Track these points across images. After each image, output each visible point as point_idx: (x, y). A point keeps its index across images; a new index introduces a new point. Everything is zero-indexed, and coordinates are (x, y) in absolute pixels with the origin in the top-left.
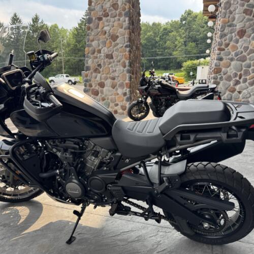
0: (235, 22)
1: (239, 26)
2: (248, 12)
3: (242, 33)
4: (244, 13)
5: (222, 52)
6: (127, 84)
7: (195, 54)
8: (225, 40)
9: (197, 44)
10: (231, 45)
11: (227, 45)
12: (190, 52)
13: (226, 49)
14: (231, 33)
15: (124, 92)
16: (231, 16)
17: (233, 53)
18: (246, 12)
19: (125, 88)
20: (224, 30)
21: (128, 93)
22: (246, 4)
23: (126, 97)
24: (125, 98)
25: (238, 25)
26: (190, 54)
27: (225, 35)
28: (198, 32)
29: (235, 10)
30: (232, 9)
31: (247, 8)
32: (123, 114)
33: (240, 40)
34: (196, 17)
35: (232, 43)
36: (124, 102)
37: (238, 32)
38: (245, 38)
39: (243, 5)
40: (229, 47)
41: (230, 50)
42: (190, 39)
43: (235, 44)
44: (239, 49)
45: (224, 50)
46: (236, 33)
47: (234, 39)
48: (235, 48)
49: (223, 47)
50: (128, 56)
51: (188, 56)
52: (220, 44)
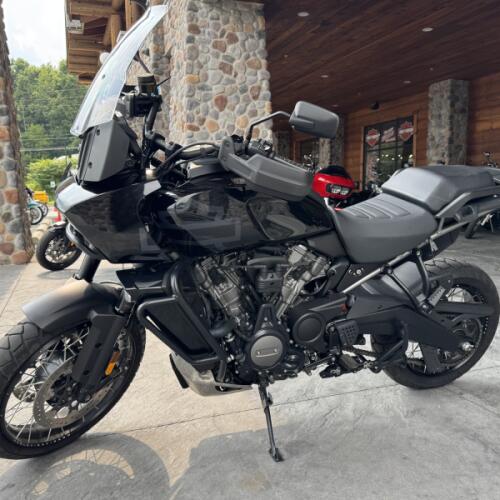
0: (208, 83)
1: (216, 91)
2: (227, 69)
3: (222, 102)
4: (220, 68)
5: (196, 133)
6: (9, 194)
7: (45, 146)
8: (198, 113)
9: (45, 127)
10: (207, 121)
11: (202, 121)
12: (34, 143)
13: (201, 128)
14: (206, 101)
15: (4, 212)
16: (202, 71)
17: (213, 135)
18: (223, 67)
19: (6, 204)
20: (193, 95)
21: (14, 214)
22: (222, 54)
23: (11, 223)
24: (8, 226)
25: (214, 87)
26: (34, 147)
27: (197, 104)
28: (46, 104)
29: (206, 62)
30: (201, 59)
31: (225, 62)
32: (7, 262)
33: (221, 114)
34: (37, 74)
35: (209, 119)
36: (7, 235)
37: (216, 100)
38: (226, 110)
39: (217, 56)
40: (205, 125)
41: (208, 130)
42: (30, 117)
43: (213, 120)
44: (221, 129)
45: (197, 129)
46: (213, 100)
47: (211, 111)
48: (214, 126)
49: (196, 124)
50: (7, 132)
51: (30, 150)
52: (190, 119)
